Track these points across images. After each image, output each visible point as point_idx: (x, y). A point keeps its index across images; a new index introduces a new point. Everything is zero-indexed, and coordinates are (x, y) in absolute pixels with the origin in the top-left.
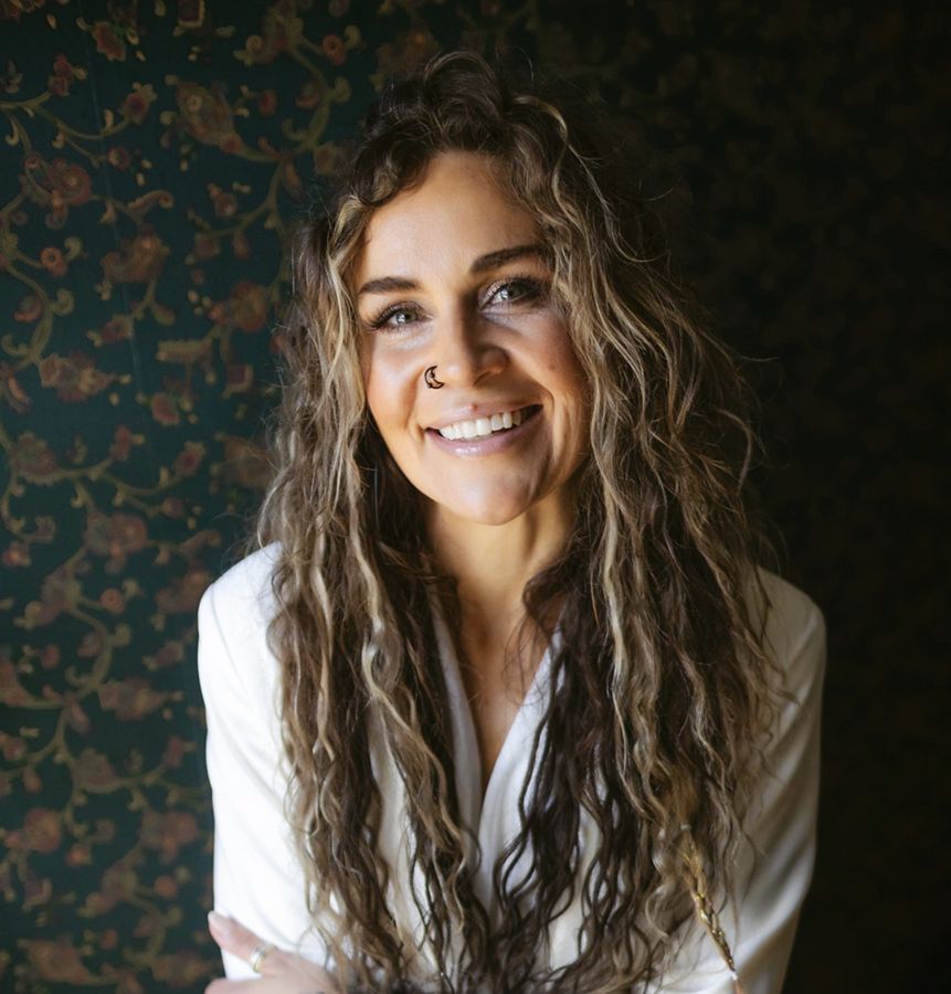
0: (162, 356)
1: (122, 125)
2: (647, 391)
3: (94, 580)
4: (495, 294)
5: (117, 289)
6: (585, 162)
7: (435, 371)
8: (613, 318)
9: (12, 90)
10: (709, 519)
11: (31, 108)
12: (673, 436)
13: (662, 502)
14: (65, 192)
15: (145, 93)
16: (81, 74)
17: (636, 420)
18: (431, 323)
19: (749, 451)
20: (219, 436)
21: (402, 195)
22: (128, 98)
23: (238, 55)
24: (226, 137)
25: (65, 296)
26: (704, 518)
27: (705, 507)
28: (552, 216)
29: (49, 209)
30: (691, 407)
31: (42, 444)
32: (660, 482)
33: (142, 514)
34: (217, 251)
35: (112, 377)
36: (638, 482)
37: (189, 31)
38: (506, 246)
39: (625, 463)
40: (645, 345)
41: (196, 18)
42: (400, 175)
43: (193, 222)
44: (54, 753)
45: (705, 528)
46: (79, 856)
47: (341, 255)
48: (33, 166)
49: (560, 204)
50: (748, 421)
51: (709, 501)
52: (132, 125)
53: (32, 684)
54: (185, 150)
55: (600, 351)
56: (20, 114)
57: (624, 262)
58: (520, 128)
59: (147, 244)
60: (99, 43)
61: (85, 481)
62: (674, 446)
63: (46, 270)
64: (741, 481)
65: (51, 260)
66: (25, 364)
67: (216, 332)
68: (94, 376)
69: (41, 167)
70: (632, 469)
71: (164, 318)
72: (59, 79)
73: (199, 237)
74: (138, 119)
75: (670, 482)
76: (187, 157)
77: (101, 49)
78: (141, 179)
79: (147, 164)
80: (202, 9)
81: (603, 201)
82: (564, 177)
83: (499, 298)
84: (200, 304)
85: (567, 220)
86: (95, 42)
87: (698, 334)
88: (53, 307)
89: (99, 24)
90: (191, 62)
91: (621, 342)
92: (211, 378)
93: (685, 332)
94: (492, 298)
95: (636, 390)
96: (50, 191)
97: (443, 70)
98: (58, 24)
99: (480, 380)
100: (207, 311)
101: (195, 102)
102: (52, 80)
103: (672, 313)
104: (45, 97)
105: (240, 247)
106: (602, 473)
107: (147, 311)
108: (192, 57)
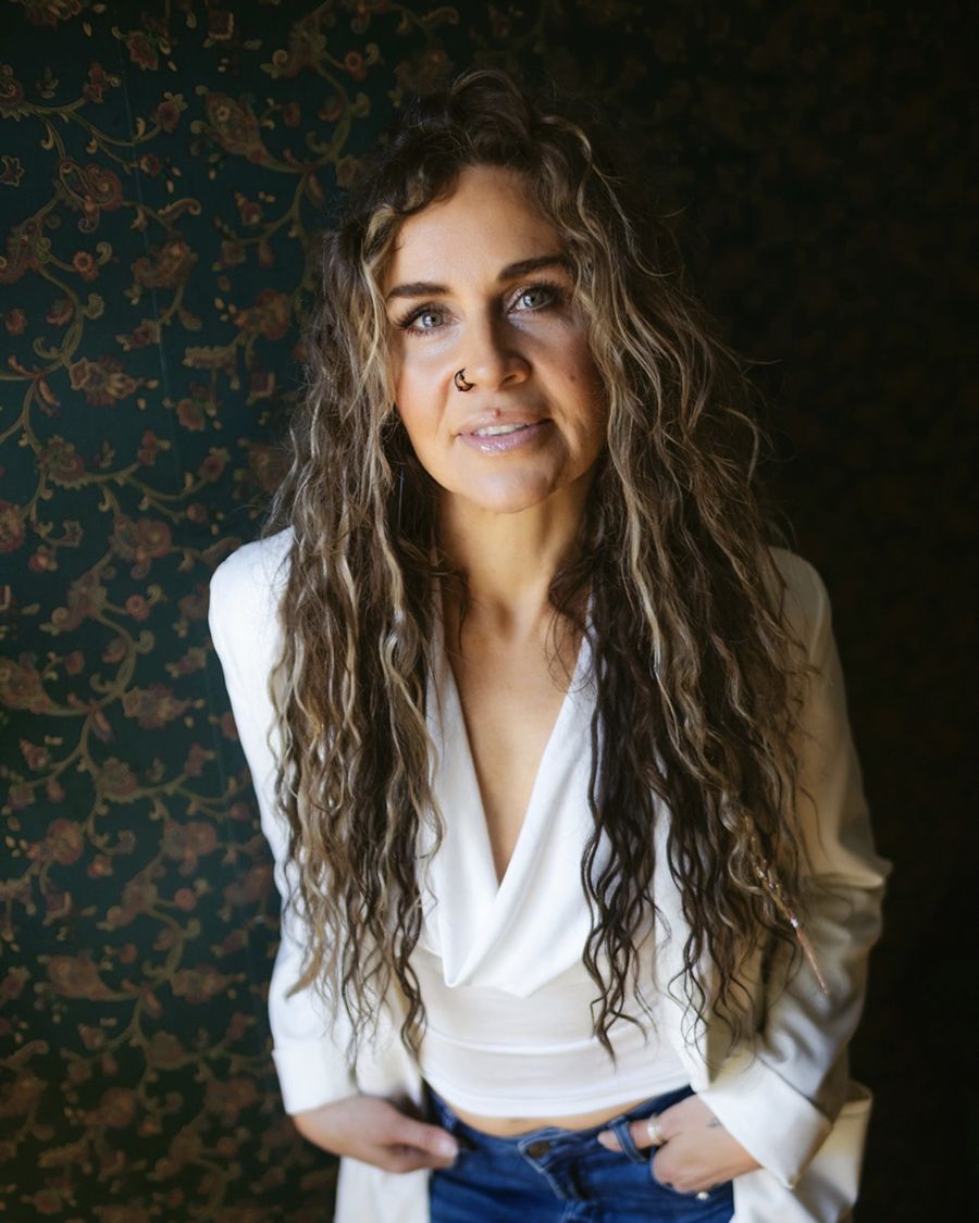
0: (188, 362)
1: (155, 132)
2: (662, 397)
3: (119, 587)
4: (519, 298)
5: (146, 295)
6: (606, 180)
7: (464, 374)
8: (630, 327)
9: (47, 96)
10: (722, 510)
11: (66, 113)
12: (685, 437)
13: (678, 496)
14: (98, 198)
15: (176, 102)
16: (115, 81)
17: (651, 424)
18: (458, 326)
19: (756, 445)
20: (242, 443)
21: (433, 206)
22: (160, 108)
23: (265, 67)
24: (252, 147)
25: (95, 300)
26: (717, 511)
27: (718, 501)
28: (577, 231)
29: (82, 213)
30: (703, 411)
31: (70, 448)
32: (675, 480)
33: (167, 520)
34: (242, 259)
35: (141, 381)
36: (656, 481)
37: (219, 42)
38: (532, 256)
39: (641, 463)
40: (661, 354)
41: (225, 31)
42: (432, 187)
43: (221, 230)
44: (77, 762)
45: (718, 519)
46: (100, 868)
47: (374, 261)
48: (66, 171)
49: (584, 220)
50: (755, 419)
51: (722, 496)
52: (163, 132)
53: (56, 692)
54: (213, 159)
55: (618, 358)
56: (55, 118)
57: (642, 275)
58: (548, 147)
59: (176, 251)
60: (133, 52)
61: (112, 485)
62: (687, 446)
63: (78, 274)
64: (750, 476)
65: (82, 264)
66: (54, 368)
67: (240, 339)
68: (122, 380)
69: (75, 170)
70: (648, 468)
71: (192, 324)
72: (94, 87)
73: (225, 244)
74: (168, 127)
75: (684, 479)
76: (215, 166)
77: (134, 59)
78: (170, 186)
79: (177, 172)
80: (231, 23)
81: (623, 217)
82: (587, 196)
83: (521, 306)
84: (226, 311)
85: (590, 235)
86: (129, 52)
87: (708, 341)
88: (85, 311)
89: (133, 34)
90: (222, 73)
91: (637, 350)
92: (235, 385)
93: (696, 340)
94: (516, 302)
95: (653, 395)
96: (83, 197)
97: (470, 86)
98: (93, 32)
99: (505, 384)
100: (232, 318)
101: (224, 112)
102: (86, 87)
103: (685, 323)
104: (81, 102)
105: (264, 255)
106: (619, 472)
107: (175, 317)
108: (221, 69)
